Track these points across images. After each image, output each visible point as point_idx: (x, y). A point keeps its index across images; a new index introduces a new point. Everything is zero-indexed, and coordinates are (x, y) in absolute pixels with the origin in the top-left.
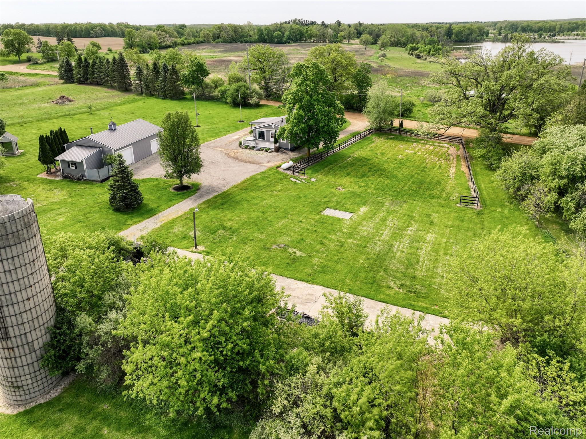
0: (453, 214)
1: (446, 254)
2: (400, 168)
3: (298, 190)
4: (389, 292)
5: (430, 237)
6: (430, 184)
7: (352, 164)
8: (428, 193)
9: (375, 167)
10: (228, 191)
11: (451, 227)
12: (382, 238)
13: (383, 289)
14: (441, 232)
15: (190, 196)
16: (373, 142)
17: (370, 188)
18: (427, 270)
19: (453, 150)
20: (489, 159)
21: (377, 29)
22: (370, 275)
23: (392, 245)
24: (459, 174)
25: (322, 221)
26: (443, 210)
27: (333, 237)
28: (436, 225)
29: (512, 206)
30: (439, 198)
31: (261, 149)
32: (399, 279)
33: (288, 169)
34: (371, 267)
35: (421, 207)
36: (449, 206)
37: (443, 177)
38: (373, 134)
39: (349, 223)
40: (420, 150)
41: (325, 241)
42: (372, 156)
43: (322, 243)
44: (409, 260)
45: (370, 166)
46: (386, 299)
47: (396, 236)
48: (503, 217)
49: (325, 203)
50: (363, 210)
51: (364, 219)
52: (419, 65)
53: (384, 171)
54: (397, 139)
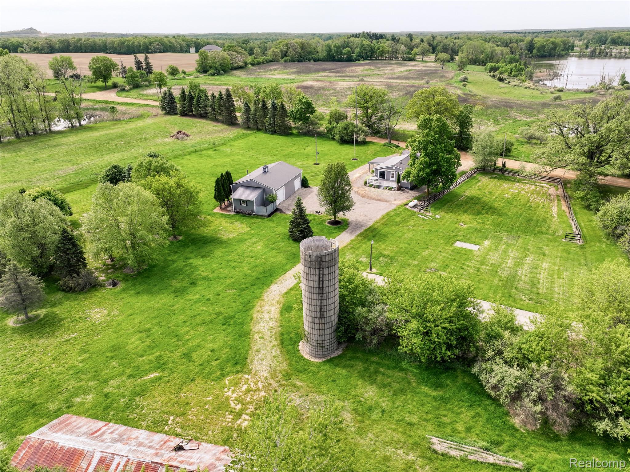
0: (560, 248)
1: (559, 278)
2: (508, 206)
3: (429, 226)
4: (522, 303)
5: (545, 265)
6: (537, 222)
7: (466, 203)
8: (537, 229)
9: (486, 205)
10: (373, 225)
11: (560, 258)
12: (508, 265)
13: (518, 301)
14: (553, 261)
15: (345, 230)
16: (479, 181)
17: (487, 224)
18: (547, 289)
19: (552, 190)
20: (587, 200)
21: (452, 44)
22: (506, 291)
23: (516, 271)
24: (561, 214)
25: (457, 251)
26: (552, 244)
27: (470, 264)
28: (548, 256)
29: (608, 242)
30: (547, 233)
31: (384, 188)
32: (527, 295)
33: (414, 206)
34: (505, 286)
35: (533, 241)
36: (556, 241)
37: (547, 216)
38: (478, 174)
39: (479, 253)
40: (523, 189)
41: (465, 267)
42: (481, 195)
43: (463, 269)
44: (532, 282)
45: (482, 205)
46: (522, 307)
47: (519, 264)
48: (601, 251)
49: (454, 236)
50: (487, 243)
51: (490, 251)
52: (502, 90)
53: (496, 209)
54: (500, 178)
